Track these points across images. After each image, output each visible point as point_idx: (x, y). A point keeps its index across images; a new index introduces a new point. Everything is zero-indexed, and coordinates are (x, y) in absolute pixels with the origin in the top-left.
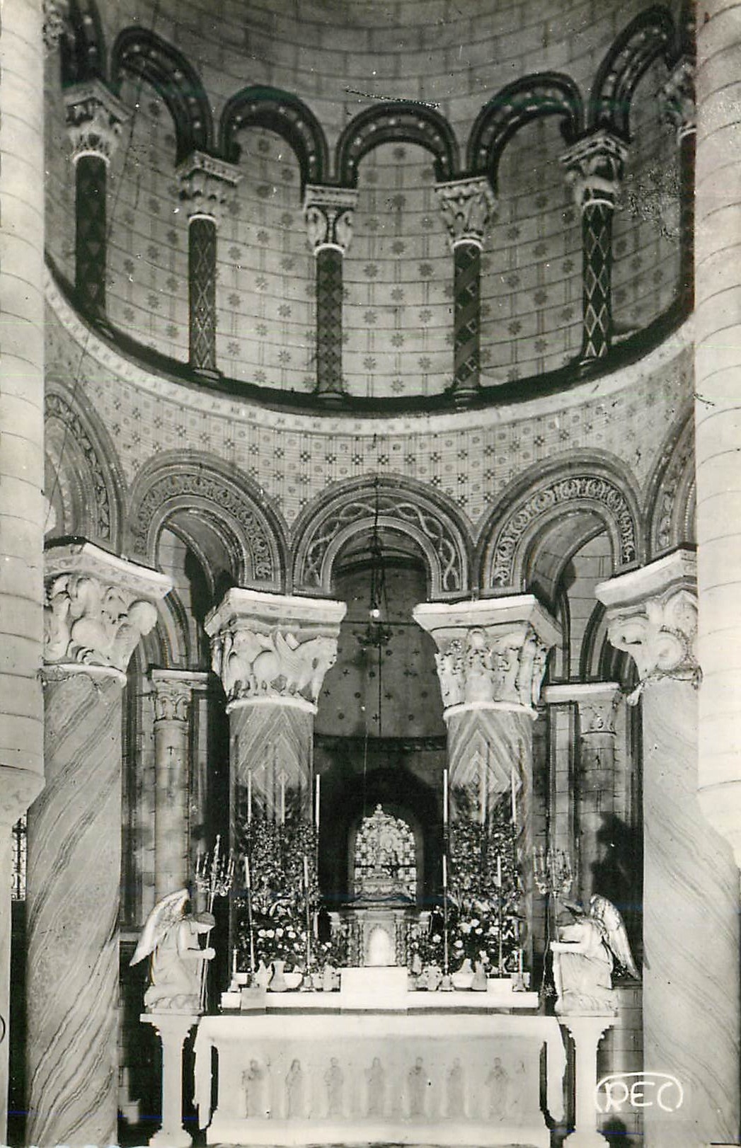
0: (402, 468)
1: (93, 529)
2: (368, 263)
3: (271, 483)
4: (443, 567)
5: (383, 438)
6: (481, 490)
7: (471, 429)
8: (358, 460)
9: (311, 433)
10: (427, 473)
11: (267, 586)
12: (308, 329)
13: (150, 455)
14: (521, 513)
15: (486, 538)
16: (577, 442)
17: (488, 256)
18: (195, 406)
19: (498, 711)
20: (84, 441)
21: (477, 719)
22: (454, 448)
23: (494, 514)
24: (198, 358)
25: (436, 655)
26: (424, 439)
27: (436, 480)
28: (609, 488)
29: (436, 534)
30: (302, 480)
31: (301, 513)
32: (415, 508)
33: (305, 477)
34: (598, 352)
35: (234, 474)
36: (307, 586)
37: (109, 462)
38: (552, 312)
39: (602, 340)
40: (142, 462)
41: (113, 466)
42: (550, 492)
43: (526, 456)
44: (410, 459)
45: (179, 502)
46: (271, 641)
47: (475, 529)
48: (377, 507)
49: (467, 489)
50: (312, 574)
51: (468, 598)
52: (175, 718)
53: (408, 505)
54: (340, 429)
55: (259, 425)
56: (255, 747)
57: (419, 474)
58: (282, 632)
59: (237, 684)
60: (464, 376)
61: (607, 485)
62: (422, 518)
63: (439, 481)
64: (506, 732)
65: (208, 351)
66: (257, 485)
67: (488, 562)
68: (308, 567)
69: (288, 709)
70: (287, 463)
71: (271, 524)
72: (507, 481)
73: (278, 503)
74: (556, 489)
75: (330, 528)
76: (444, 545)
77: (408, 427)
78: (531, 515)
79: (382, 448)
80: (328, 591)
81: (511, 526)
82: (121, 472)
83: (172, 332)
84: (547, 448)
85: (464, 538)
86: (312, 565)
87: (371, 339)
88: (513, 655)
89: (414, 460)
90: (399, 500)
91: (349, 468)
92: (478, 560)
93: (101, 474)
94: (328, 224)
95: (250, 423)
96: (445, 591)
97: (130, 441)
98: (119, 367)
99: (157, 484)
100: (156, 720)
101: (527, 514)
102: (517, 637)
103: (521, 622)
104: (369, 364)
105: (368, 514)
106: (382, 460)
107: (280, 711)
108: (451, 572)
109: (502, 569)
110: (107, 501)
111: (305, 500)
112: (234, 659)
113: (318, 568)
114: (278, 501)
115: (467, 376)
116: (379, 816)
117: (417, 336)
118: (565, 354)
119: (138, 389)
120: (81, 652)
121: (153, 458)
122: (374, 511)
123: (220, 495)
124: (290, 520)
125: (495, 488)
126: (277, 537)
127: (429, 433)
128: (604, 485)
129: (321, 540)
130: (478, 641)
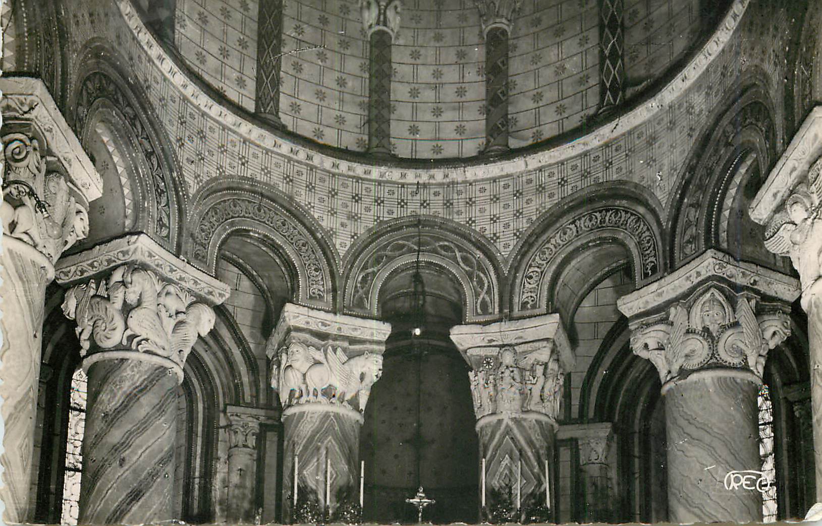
0: (441, 211)
1: (151, 225)
2: (414, 49)
3: (325, 217)
4: (477, 295)
5: (425, 186)
6: (511, 228)
7: (502, 177)
8: (402, 203)
9: (361, 179)
10: (463, 215)
11: (320, 305)
12: (361, 99)
13: (214, 175)
14: (546, 246)
15: (516, 268)
16: (598, 178)
17: (515, 42)
18: (258, 142)
19: (525, 420)
20: (145, 142)
21: (507, 426)
22: (487, 193)
23: (522, 247)
24: (263, 104)
25: (470, 373)
26: (460, 187)
27: (471, 221)
28: (629, 215)
29: (472, 267)
30: (353, 217)
31: (352, 246)
32: (452, 246)
33: (356, 215)
34: (615, 100)
35: (292, 205)
36: (357, 309)
37: (171, 171)
38: (570, 80)
39: (618, 89)
40: (205, 179)
41: (175, 174)
42: (572, 226)
43: (551, 196)
44: (448, 204)
45: (239, 223)
46: (323, 354)
47: (506, 261)
48: (419, 244)
49: (499, 227)
50: (361, 298)
51: (500, 320)
52: (245, 446)
53: (446, 243)
54: (387, 177)
55: (316, 168)
56: (306, 448)
57: (455, 216)
58: (333, 347)
59: (292, 392)
60: (495, 135)
61: (627, 212)
62: (458, 255)
63: (474, 222)
64: (533, 438)
65: (272, 99)
66: (314, 219)
67: (517, 290)
68: (358, 291)
69: (337, 416)
70: (340, 202)
71: (325, 253)
72: (534, 218)
73: (332, 235)
74: (578, 223)
75: (378, 261)
76: (478, 276)
77: (446, 176)
78: (556, 247)
79: (423, 195)
80: (375, 312)
81: (537, 258)
82: (183, 183)
83: (241, 83)
84: (570, 187)
85: (496, 269)
86: (361, 291)
87: (415, 110)
88: (540, 370)
89: (452, 204)
90: (439, 239)
91: (395, 210)
92: (507, 287)
93: (163, 179)
94: (380, 10)
95: (307, 165)
96: (478, 314)
97: (194, 157)
98: (185, 86)
99: (219, 203)
100: (230, 448)
101: (552, 247)
102: (544, 355)
103: (547, 339)
104: (414, 130)
105: (411, 251)
106: (424, 204)
107: (330, 416)
108: (483, 298)
109: (529, 294)
110: (167, 204)
111: (356, 234)
112: (289, 371)
113: (367, 293)
114: (331, 233)
115: (498, 134)
116: (421, 498)
117: (454, 109)
118: (582, 114)
119: (204, 114)
120: (136, 340)
121: (216, 179)
122: (416, 248)
123: (279, 223)
124: (342, 252)
125: (523, 225)
126: (329, 264)
127: (465, 182)
128: (623, 213)
129: (370, 270)
130: (508, 358)
